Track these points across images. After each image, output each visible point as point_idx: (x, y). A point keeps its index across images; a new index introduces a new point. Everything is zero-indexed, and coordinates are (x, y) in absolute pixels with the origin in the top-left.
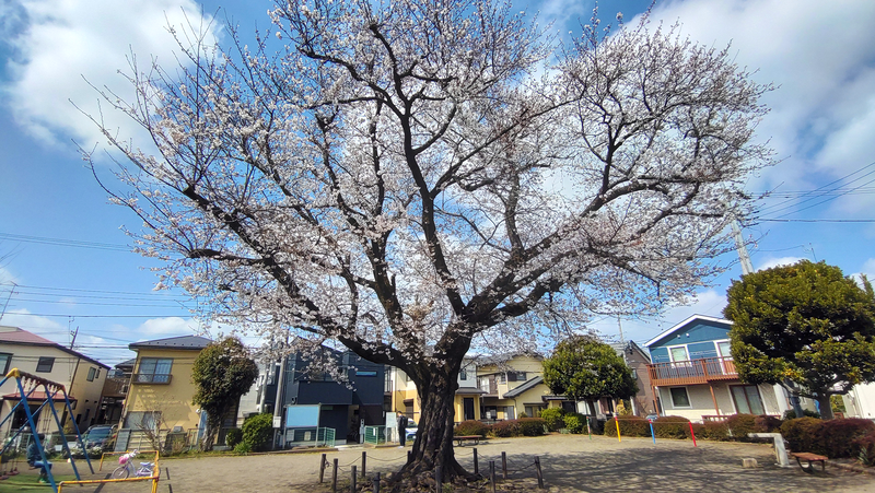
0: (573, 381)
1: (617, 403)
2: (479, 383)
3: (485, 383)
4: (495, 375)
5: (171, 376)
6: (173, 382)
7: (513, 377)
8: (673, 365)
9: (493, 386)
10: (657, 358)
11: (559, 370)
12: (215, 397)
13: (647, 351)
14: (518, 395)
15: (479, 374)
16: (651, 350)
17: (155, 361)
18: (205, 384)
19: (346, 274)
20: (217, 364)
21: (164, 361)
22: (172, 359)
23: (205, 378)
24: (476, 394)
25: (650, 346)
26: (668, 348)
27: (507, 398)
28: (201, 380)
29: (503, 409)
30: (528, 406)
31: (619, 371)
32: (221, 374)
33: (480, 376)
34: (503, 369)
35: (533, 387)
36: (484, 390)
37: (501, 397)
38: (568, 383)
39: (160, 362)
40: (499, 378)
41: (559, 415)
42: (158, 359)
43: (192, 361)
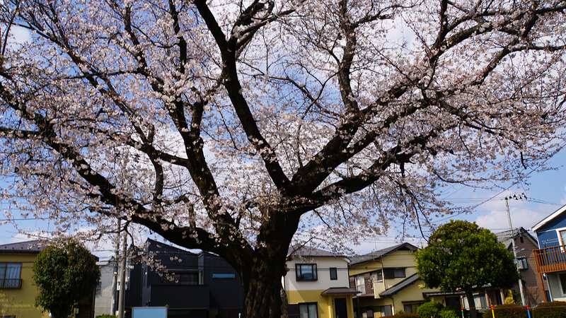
0: (449, 271)
1: (506, 296)
2: (352, 284)
3: (360, 282)
4: (371, 273)
5: (21, 281)
6: (24, 287)
7: (390, 273)
8: (562, 248)
9: (369, 285)
10: (544, 242)
11: (434, 261)
12: (55, 298)
13: (535, 235)
14: (396, 293)
15: (352, 273)
16: (538, 235)
17: (4, 265)
18: (46, 285)
19: (148, 148)
20: (56, 264)
21: (13, 266)
22: (21, 263)
23: (45, 278)
24: (349, 295)
25: (537, 231)
26: (557, 230)
27: (384, 297)
28: (42, 282)
29: (380, 309)
30: (407, 304)
31: (500, 257)
32: (60, 275)
33: (355, 276)
34: (379, 266)
35: (412, 283)
36: (359, 289)
37: (376, 296)
38: (443, 275)
39: (9, 266)
40: (375, 277)
41: (436, 310)
42: (7, 263)
43: (32, 265)
